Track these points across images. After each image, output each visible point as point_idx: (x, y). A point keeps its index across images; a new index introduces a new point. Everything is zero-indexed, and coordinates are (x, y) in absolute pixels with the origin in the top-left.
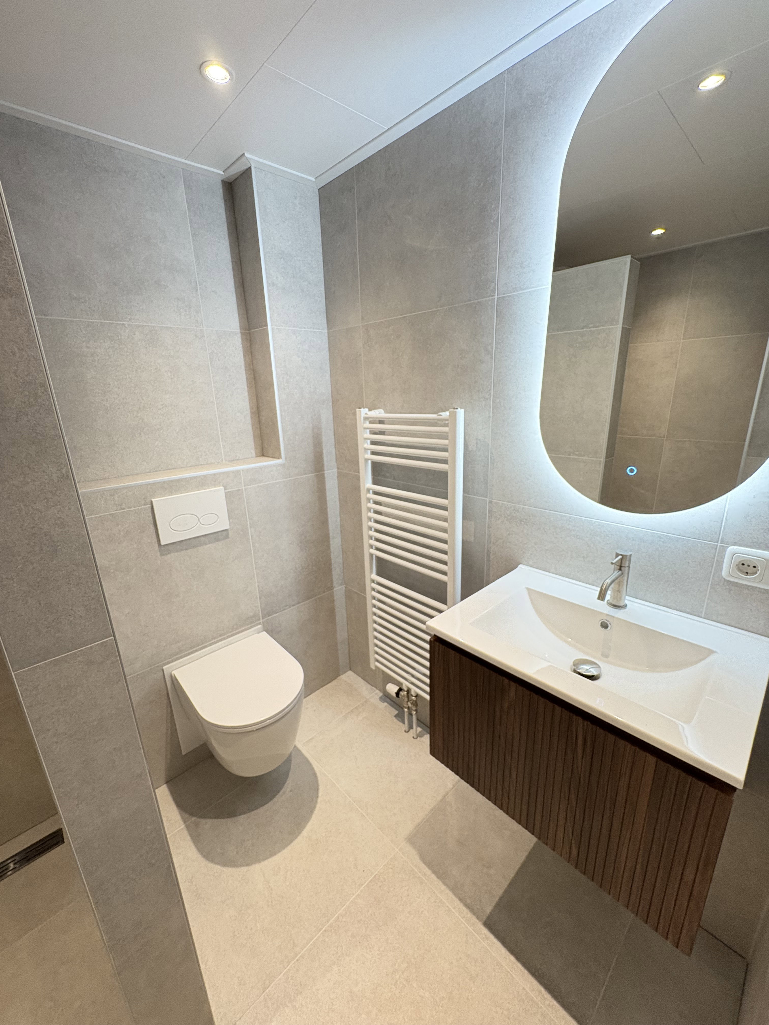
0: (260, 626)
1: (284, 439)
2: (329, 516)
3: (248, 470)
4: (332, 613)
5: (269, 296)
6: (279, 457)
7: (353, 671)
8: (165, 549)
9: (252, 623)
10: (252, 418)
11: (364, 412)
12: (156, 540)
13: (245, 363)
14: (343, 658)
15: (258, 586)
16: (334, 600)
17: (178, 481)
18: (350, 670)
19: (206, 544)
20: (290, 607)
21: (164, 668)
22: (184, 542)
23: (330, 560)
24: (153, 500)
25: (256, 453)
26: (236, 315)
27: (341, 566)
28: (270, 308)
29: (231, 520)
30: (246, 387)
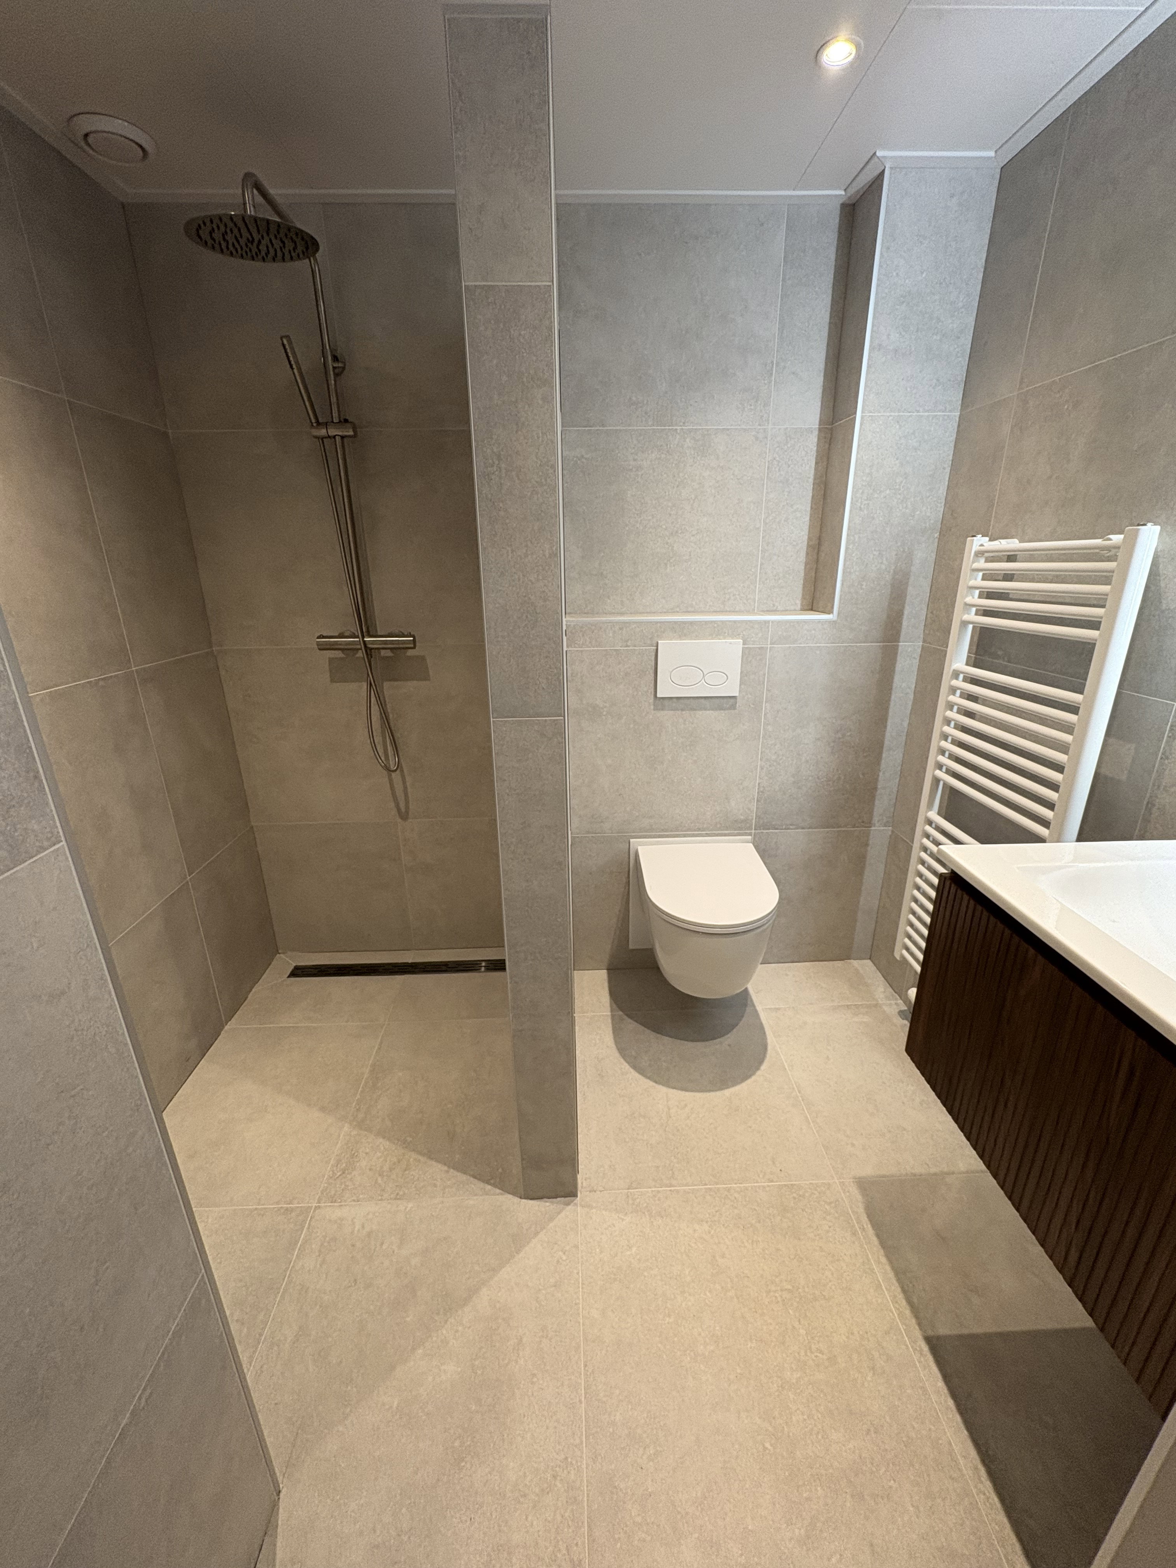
0: (750, 837)
1: (842, 584)
2: (890, 714)
3: (779, 622)
4: (860, 861)
5: (869, 366)
6: (830, 612)
7: (872, 961)
8: (661, 703)
9: (740, 829)
10: (807, 554)
11: (979, 542)
12: (653, 690)
13: (815, 474)
14: (862, 935)
15: (759, 784)
16: (867, 845)
17: (692, 623)
18: (870, 959)
19: (706, 709)
20: (797, 828)
21: (632, 840)
22: (682, 701)
23: (876, 780)
24: (659, 642)
25: (802, 605)
26: (819, 404)
27: (894, 796)
28: (866, 386)
29: (743, 686)
30: (809, 509)
